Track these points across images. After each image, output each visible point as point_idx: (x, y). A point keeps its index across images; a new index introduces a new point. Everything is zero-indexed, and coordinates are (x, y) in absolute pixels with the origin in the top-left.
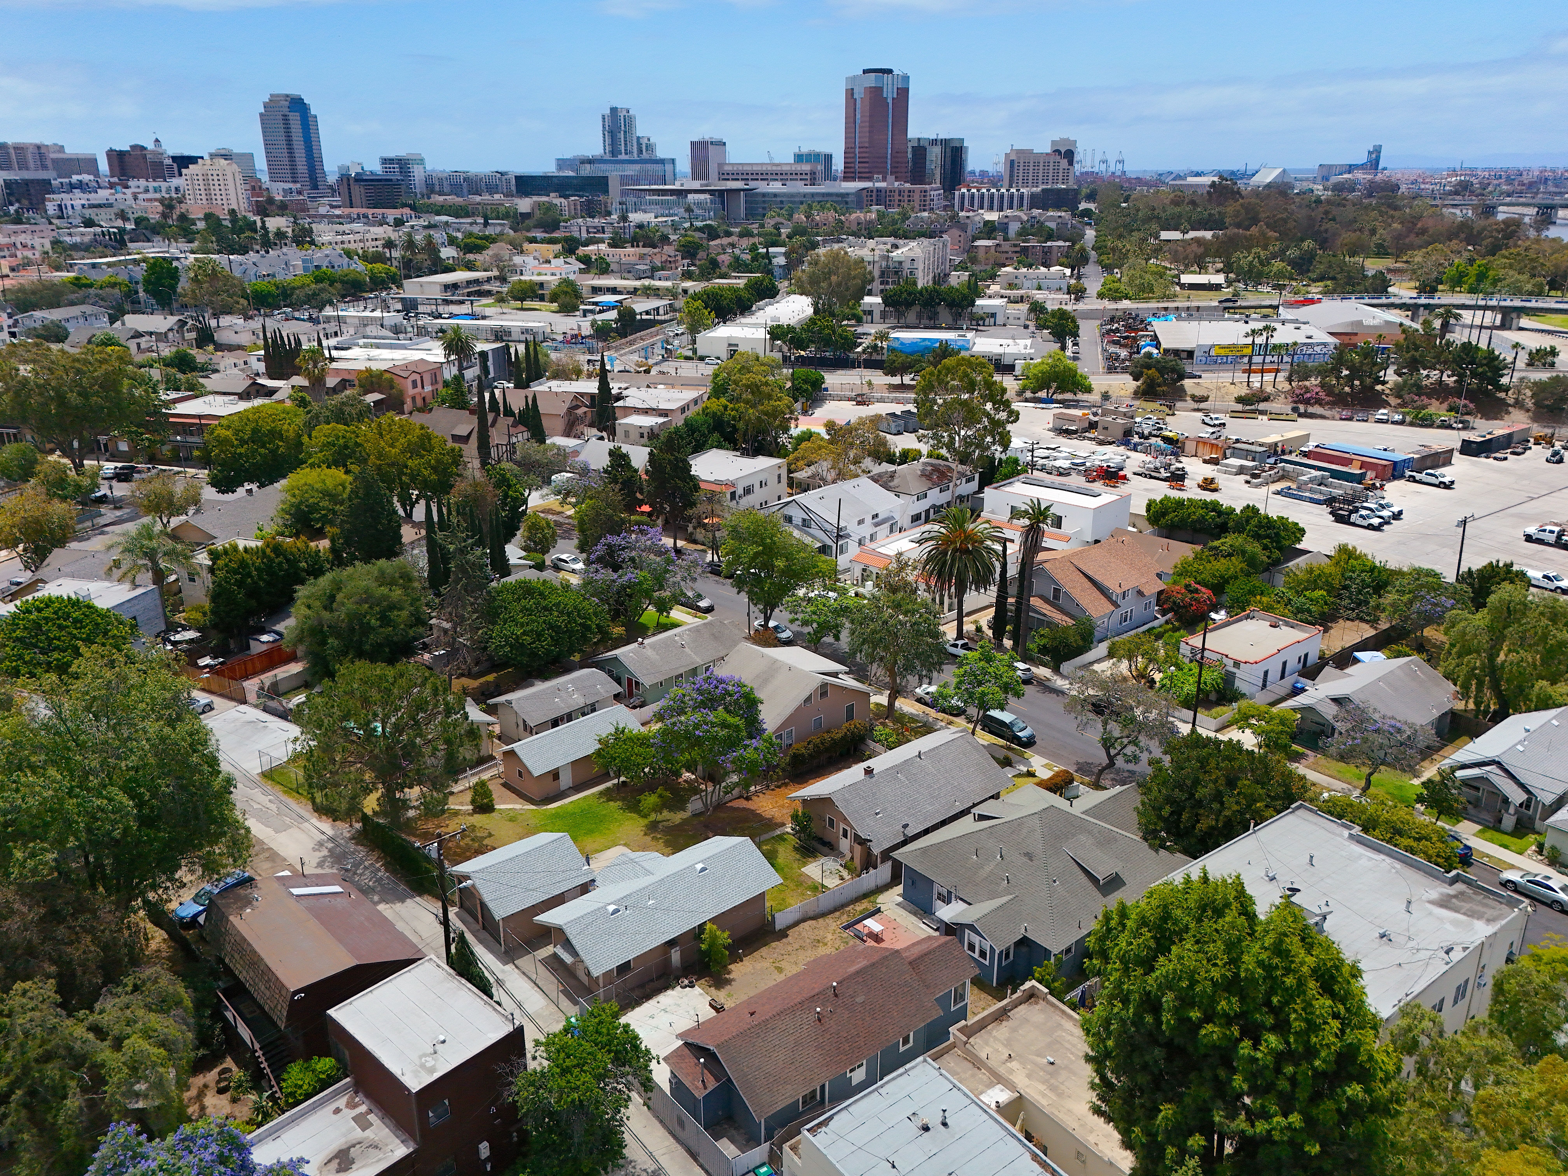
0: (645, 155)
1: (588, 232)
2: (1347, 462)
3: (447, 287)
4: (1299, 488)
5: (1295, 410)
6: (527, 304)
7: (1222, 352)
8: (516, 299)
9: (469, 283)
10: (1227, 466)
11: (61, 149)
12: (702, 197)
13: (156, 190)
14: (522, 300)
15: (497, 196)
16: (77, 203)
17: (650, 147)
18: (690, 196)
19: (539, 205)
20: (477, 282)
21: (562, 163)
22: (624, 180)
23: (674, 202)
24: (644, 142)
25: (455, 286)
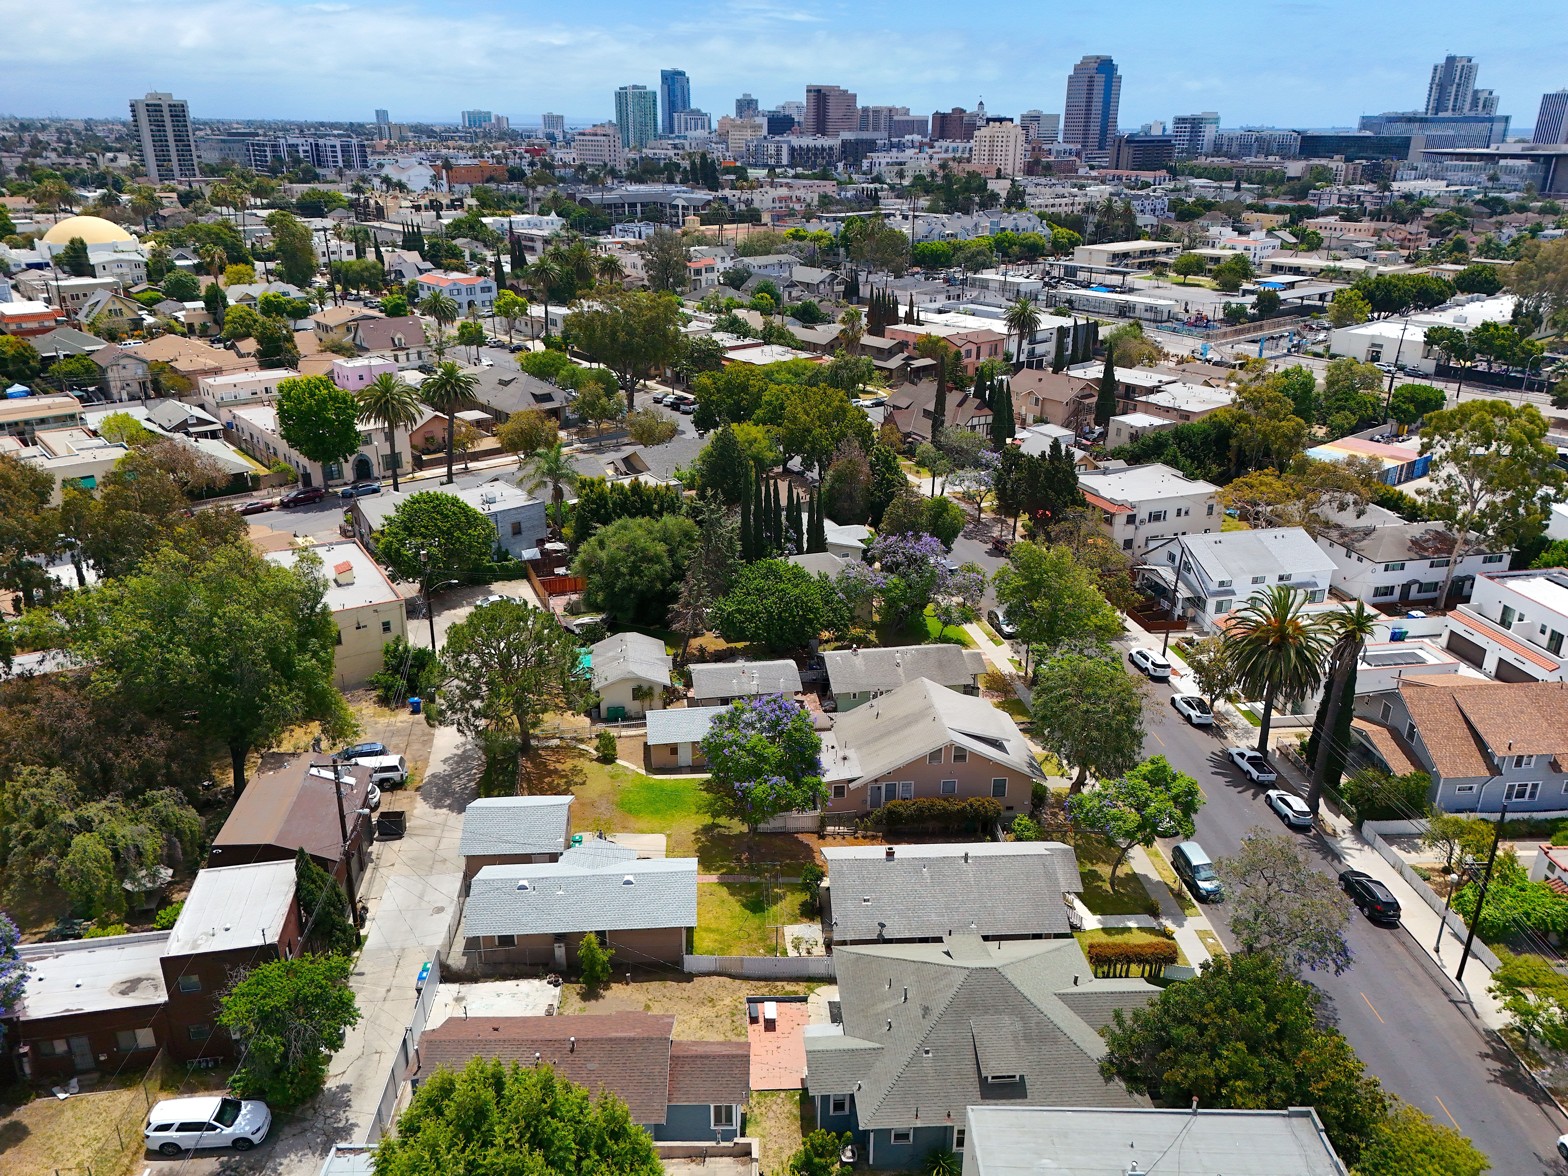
0: (1480, 112)
1: (1340, 201)
3: (1115, 256)
6: (1191, 279)
8: (1179, 273)
9: (1143, 253)
11: (907, 111)
12: (1518, 163)
13: (955, 150)
14: (1186, 275)
15: (1271, 159)
16: (884, 161)
17: (1490, 103)
18: (1502, 162)
19: (1312, 168)
20: (1153, 252)
21: (1366, 122)
22: (1430, 141)
23: (1479, 168)
24: (1482, 97)
25: (1126, 255)
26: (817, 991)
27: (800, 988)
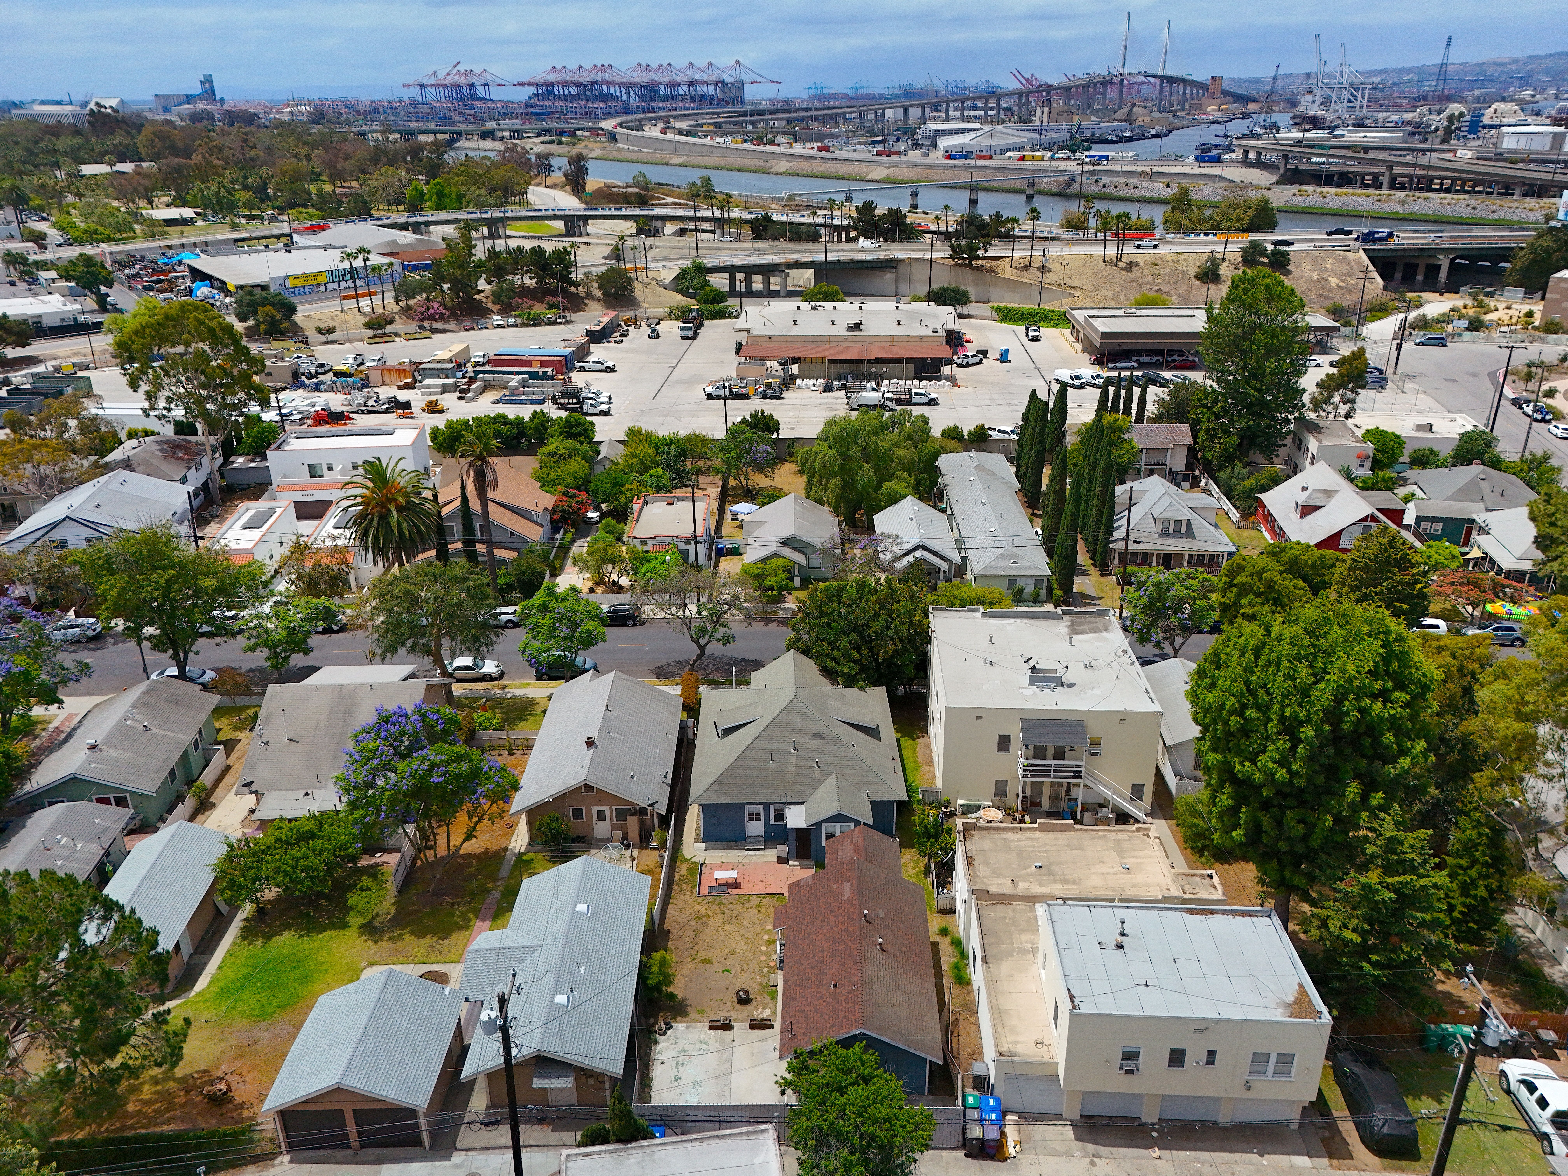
2: (529, 363)
4: (512, 394)
5: (421, 327)
7: (298, 283)
10: (429, 387)
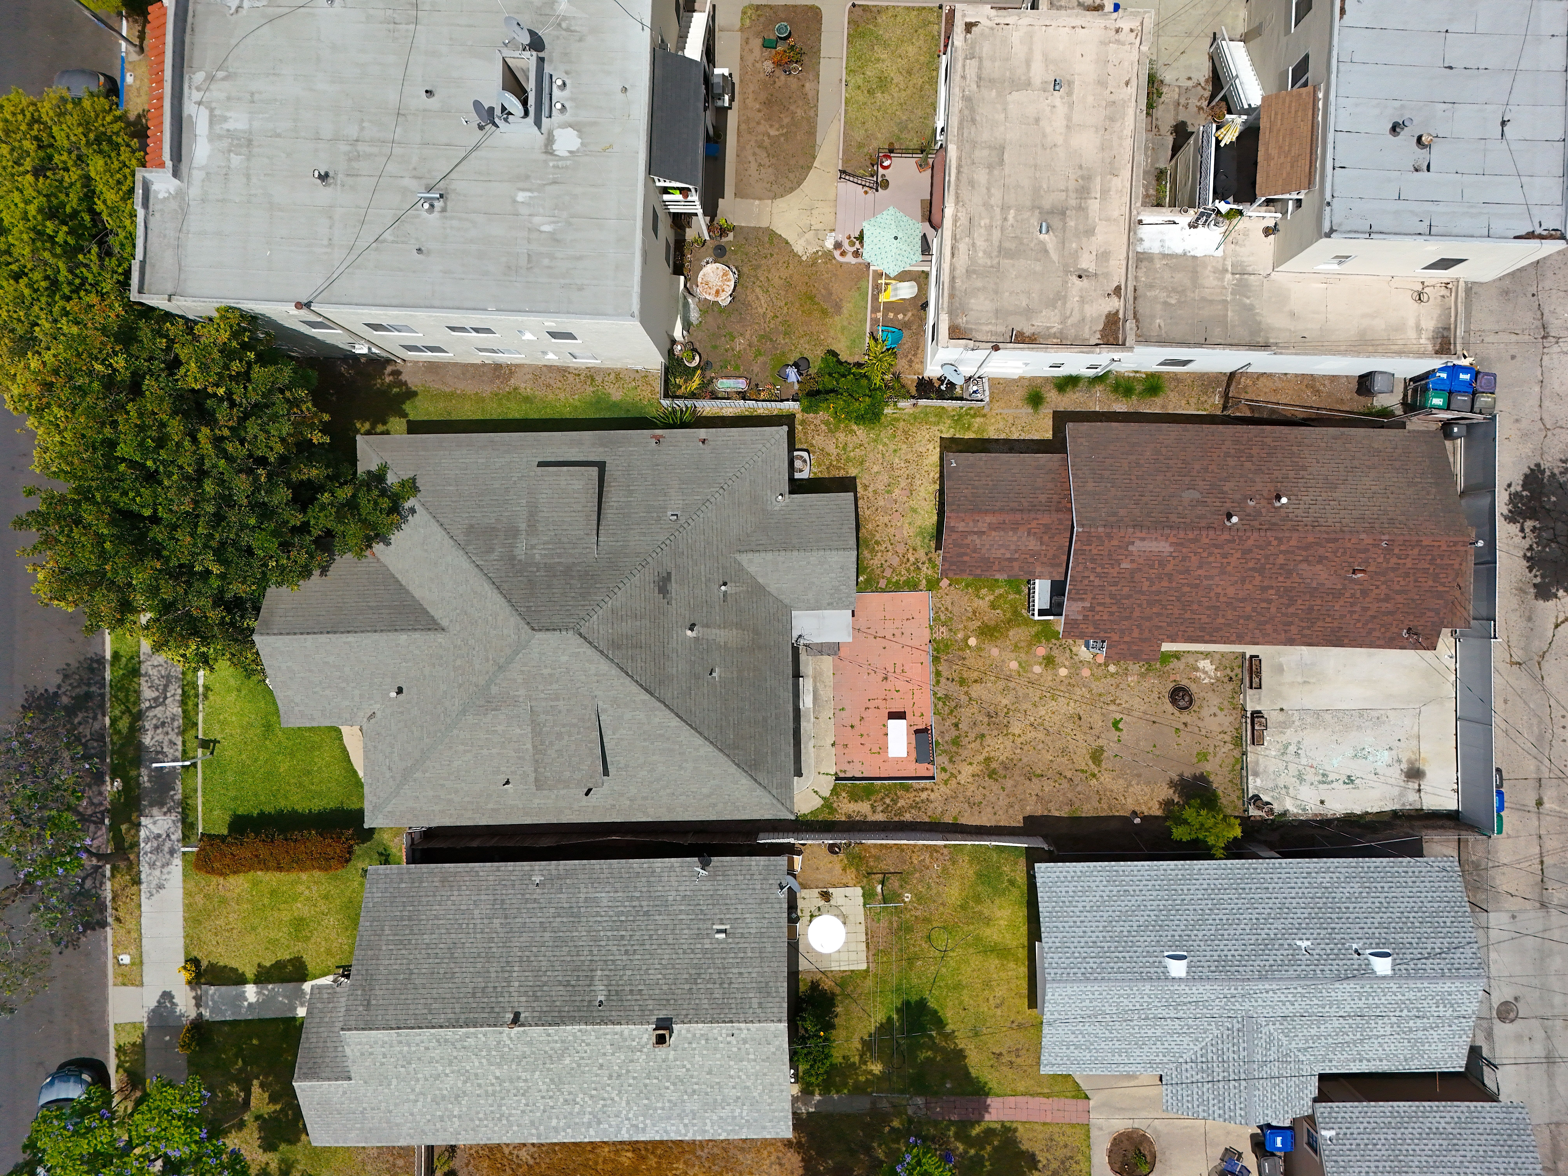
26: (817, 803)
27: (847, 808)
